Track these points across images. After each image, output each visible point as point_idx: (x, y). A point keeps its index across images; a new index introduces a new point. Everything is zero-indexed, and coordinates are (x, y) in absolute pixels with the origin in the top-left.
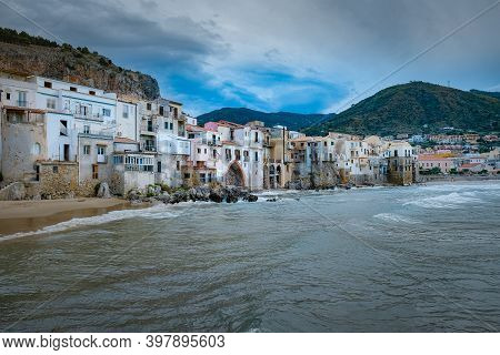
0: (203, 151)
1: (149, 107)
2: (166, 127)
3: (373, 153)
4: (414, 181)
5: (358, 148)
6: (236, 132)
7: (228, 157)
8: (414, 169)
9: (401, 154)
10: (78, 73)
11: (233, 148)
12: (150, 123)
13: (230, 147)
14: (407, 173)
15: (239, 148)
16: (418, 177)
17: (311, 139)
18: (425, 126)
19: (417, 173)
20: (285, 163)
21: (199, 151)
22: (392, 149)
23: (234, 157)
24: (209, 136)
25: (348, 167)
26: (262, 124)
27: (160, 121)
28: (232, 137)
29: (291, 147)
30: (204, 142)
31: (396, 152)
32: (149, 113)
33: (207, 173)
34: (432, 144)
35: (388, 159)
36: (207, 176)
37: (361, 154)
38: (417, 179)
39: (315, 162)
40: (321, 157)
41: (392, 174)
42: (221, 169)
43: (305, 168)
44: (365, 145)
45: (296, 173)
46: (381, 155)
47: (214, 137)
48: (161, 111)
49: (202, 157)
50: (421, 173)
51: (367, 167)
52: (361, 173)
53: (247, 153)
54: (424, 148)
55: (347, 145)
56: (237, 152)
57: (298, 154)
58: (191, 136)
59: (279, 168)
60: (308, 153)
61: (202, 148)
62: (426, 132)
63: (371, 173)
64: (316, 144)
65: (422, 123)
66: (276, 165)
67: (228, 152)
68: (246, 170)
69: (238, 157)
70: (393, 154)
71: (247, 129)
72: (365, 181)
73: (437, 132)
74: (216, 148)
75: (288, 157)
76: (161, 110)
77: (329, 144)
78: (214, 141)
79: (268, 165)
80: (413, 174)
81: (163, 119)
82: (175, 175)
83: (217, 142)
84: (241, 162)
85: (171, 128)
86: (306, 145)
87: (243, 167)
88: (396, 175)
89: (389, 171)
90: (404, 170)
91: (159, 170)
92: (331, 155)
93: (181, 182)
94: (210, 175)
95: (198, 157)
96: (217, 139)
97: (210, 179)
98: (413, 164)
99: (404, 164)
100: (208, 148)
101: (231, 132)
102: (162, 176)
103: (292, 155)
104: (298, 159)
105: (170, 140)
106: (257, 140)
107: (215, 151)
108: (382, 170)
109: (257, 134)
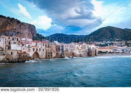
0: (25, 49)
1: (9, 38)
2: (14, 43)
3: (84, 48)
9: (91, 48)
10: (11, 25)
12: (9, 42)
14: (93, 53)
18: (111, 39)
19: (97, 53)
20: (54, 51)
21: (24, 49)
22: (89, 47)
24: (27, 45)
25: (76, 52)
26: (49, 41)
27: (12, 42)
28: (36, 45)
30: (26, 47)
32: (9, 40)
35: (88, 50)
37: (79, 48)
38: (97, 55)
39: (63, 51)
40: (64, 50)
42: (31, 53)
43: (60, 52)
45: (57, 54)
46: (86, 48)
47: (29, 45)
49: (25, 51)
52: (79, 53)
53: (40, 49)
54: (110, 45)
56: (37, 49)
59: (51, 53)
60: (61, 48)
61: (25, 48)
63: (82, 53)
64: (63, 46)
66: (50, 52)
67: (34, 49)
68: (40, 53)
71: (40, 43)
72: (80, 56)
73: (114, 41)
76: (13, 39)
77: (67, 46)
78: (29, 47)
79: (47, 52)
80: (96, 53)
81: (13, 41)
82: (17, 55)
83: (30, 47)
84: (38, 51)
85: (16, 43)
86: (60, 46)
87: (39, 53)
88: (90, 54)
89: (88, 53)
90: (92, 52)
91: (12, 54)
92: (67, 49)
93: (18, 57)
94: (26, 55)
95: (23, 51)
96: (30, 46)
97: (26, 57)
98: (95, 51)
99: (92, 51)
100: (27, 48)
101: (36, 44)
102: (13, 56)
103: (56, 49)
104: (58, 50)
105: (15, 46)
106: (43, 46)
107: (29, 49)
108: (86, 52)
109: (43, 44)
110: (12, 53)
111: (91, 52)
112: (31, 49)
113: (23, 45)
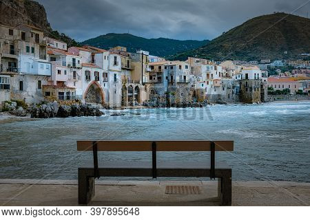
0: (63, 72)
1: (11, 33)
2: (28, 51)
3: (227, 76)
4: (262, 100)
5: (213, 72)
6: (97, 56)
7: (88, 78)
8: (262, 90)
9: (251, 77)
11: (92, 71)
12: (12, 47)
13: (89, 69)
14: (256, 93)
15: (98, 70)
16: (266, 97)
17: (169, 63)
18: (286, 52)
19: (266, 91)
20: (144, 84)
21: (59, 72)
22: (244, 73)
23: (93, 78)
24: (69, 59)
25: (204, 88)
26: (125, 49)
27: (21, 45)
28: (93, 61)
29: (149, 70)
30: (64, 64)
31: (247, 75)
32: (11, 38)
33: (65, 91)
34: (291, 68)
35: (240, 82)
36: (65, 95)
37: (216, 77)
38: (265, 99)
39: (171, 81)
40: (177, 79)
41: (243, 94)
42: (80, 89)
43: (164, 87)
44: (219, 68)
45: (153, 92)
46: (234, 77)
47: (74, 60)
48: (23, 37)
49: (62, 77)
50: (269, 93)
51: (221, 88)
52: (215, 93)
53: (106, 75)
54: (283, 71)
55: (204, 68)
56: (97, 74)
57: (156, 76)
58: (53, 59)
59: (137, 88)
60: (165, 75)
61: (63, 69)
62: (285, 58)
63: (224, 93)
64: (172, 68)
65: (283, 49)
66: (134, 86)
67: (88, 73)
68: (105, 87)
69: (97, 79)
70: (244, 77)
71: (106, 53)
72: (219, 100)
73: (295, 58)
74: (77, 70)
75: (146, 78)
76: (23, 35)
77: (183, 67)
78: (74, 64)
79: (127, 85)
80: (262, 94)
81: (24, 44)
82: (37, 93)
83: (77, 65)
84: (101, 82)
85: (33, 52)
86: (163, 68)
87: (102, 86)
88: (246, 95)
89: (240, 92)
90: (253, 90)
91: (21, 88)
92: (185, 77)
93: (42, 99)
94: (68, 93)
95: (58, 78)
96: (77, 62)
97: (68, 98)
98: (262, 86)
99: (253, 86)
100: (68, 70)
101: (93, 56)
102: (24, 94)
103: (151, 78)
104: (156, 80)
105: (31, 62)
106: (115, 63)
107: (74, 72)
108: (234, 90)
109: (115, 58)
110: (21, 83)
111: (251, 88)
112: (81, 73)
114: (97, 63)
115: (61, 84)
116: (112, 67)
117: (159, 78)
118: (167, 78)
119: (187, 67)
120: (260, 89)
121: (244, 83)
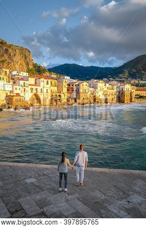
0: (18, 89)
3: (112, 89)
4: (131, 101)
5: (104, 87)
8: (131, 96)
9: (125, 89)
11: (34, 87)
13: (33, 87)
14: (127, 98)
19: (133, 97)
20: (63, 93)
21: (16, 89)
22: (121, 87)
23: (35, 91)
24: (22, 83)
25: (99, 95)
28: (36, 83)
30: (19, 85)
35: (119, 92)
37: (105, 89)
38: (133, 101)
39: (78, 92)
40: (81, 91)
42: (28, 96)
43: (74, 95)
44: (108, 85)
45: (69, 97)
46: (116, 89)
47: (24, 83)
49: (18, 91)
51: (108, 95)
59: (59, 96)
63: (109, 98)
66: (58, 94)
67: (32, 89)
68: (41, 97)
69: (37, 92)
70: (121, 89)
71: (42, 79)
74: (26, 88)
75: (65, 91)
78: (24, 85)
79: (54, 94)
80: (131, 98)
82: (5, 99)
84: (39, 93)
85: (3, 80)
86: (74, 85)
87: (40, 95)
88: (122, 99)
89: (119, 97)
90: (126, 96)
92: (85, 90)
94: (20, 99)
95: (16, 92)
96: (26, 84)
97: (21, 101)
98: (131, 94)
99: (126, 94)
100: (21, 88)
101: (36, 80)
103: (68, 90)
104: (71, 92)
105: (2, 85)
106: (47, 84)
107: (25, 89)
108: (116, 96)
109: (47, 81)
111: (124, 95)
112: (28, 89)
113: (14, 83)
114: (37, 84)
115: (18, 95)
116: (46, 86)
117: (72, 90)
118: (76, 90)
119: (86, 85)
120: (129, 96)
121: (121, 92)
